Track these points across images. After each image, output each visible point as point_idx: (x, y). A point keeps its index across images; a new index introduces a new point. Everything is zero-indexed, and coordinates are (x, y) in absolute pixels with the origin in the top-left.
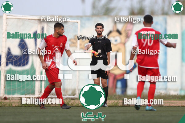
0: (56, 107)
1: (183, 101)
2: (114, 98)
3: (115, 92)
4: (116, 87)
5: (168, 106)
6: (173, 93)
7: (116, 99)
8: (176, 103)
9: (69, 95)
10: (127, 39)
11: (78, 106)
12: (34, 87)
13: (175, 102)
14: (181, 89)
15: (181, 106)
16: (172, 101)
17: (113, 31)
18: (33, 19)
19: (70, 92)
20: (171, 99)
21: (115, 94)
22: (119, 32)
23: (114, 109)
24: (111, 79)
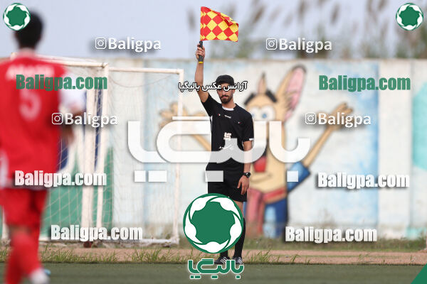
0: (127, 265)
1: (413, 254)
2: (258, 245)
3: (261, 230)
4: (263, 221)
5: (379, 265)
6: (391, 235)
7: (264, 248)
8: (398, 257)
9: (158, 238)
10: (289, 112)
11: (177, 263)
12: (78, 219)
13: (396, 254)
14: (410, 227)
15: (410, 264)
16: (390, 254)
17: (259, 94)
18: (78, 66)
19: (159, 231)
20: (388, 248)
21: (260, 236)
22: (271, 96)
23: (259, 270)
24: (252, 202)
